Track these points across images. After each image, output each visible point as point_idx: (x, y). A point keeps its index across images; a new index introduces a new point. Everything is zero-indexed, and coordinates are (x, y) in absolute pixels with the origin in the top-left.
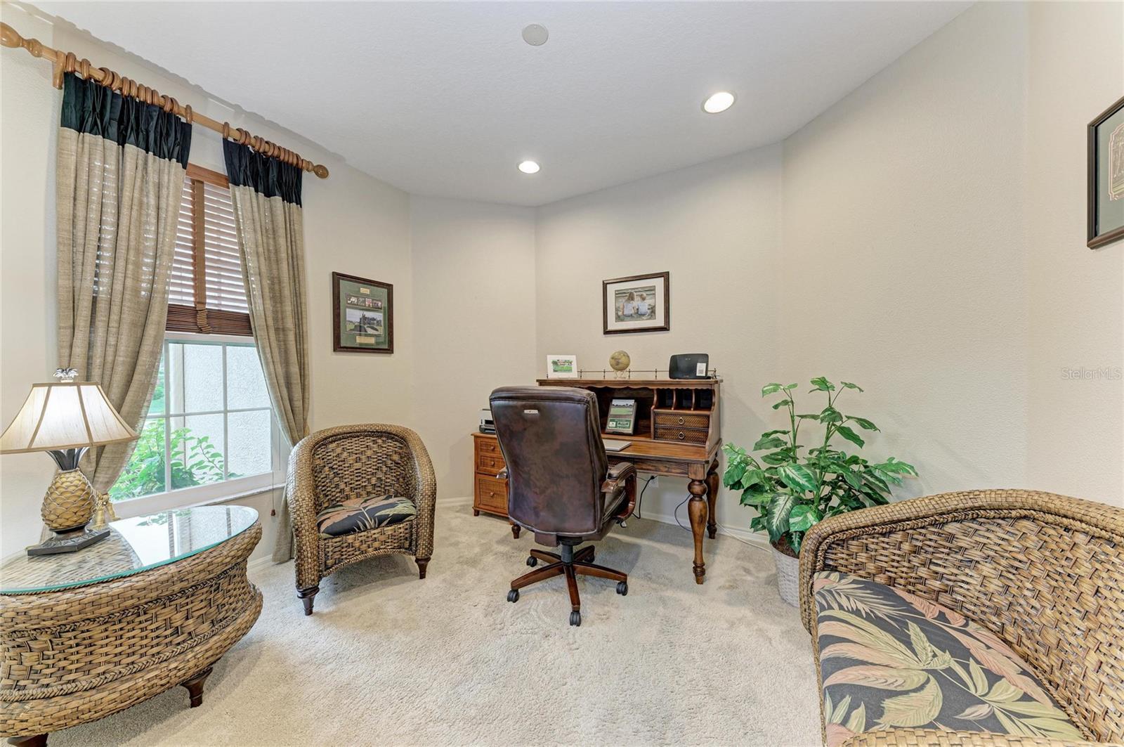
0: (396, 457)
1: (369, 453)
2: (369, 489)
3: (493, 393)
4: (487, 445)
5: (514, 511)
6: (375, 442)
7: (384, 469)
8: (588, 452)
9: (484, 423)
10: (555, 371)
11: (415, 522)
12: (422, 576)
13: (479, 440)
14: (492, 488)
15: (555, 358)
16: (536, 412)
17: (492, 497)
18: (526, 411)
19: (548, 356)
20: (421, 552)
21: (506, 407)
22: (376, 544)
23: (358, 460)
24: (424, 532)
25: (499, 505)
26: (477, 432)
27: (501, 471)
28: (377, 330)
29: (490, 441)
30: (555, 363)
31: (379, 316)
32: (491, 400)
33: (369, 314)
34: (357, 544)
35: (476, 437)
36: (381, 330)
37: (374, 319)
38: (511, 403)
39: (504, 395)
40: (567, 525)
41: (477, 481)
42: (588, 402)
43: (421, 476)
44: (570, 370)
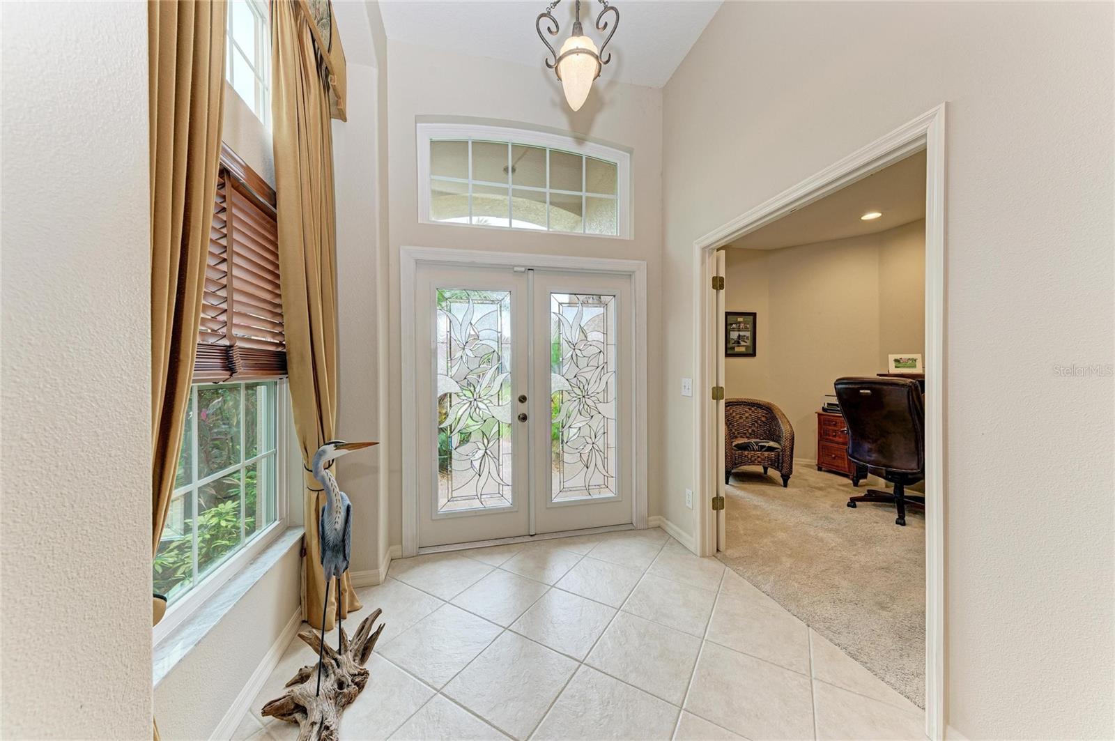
0: (763, 419)
1: (747, 415)
2: (748, 435)
3: (837, 381)
4: (829, 421)
5: (853, 452)
6: (750, 409)
7: (756, 425)
8: (910, 418)
9: (826, 405)
10: (896, 367)
11: (781, 453)
12: (785, 485)
13: (822, 417)
14: (833, 452)
15: (898, 357)
16: (869, 391)
17: (834, 458)
18: (861, 391)
19: (890, 355)
20: (785, 471)
21: (846, 389)
22: (759, 459)
23: (741, 418)
24: (787, 459)
25: (840, 465)
26: (821, 411)
27: (842, 429)
28: (746, 342)
29: (832, 418)
30: (896, 361)
31: (748, 334)
32: (835, 384)
33: (742, 333)
34: (749, 457)
35: (819, 415)
36: (749, 343)
37: (745, 336)
38: (850, 386)
39: (845, 381)
40: (895, 464)
41: (820, 447)
42: (911, 387)
43: (784, 428)
44: (915, 366)
